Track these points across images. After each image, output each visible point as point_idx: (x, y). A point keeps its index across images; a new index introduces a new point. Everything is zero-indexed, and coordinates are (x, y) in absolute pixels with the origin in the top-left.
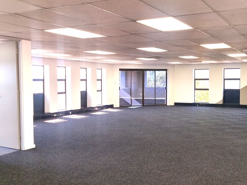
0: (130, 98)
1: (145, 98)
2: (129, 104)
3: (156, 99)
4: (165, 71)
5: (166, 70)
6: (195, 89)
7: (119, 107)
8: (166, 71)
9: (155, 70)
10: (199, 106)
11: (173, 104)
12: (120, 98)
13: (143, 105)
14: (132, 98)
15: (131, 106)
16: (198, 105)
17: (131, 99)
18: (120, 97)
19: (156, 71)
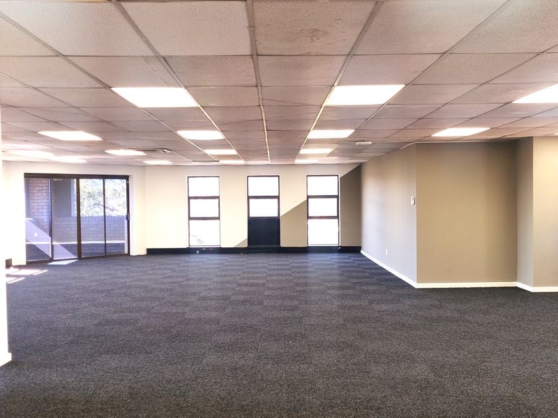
0: (49, 243)
1: (82, 243)
2: (48, 256)
3: (107, 242)
4: (125, 180)
5: (126, 178)
6: (190, 218)
7: (25, 264)
8: (128, 180)
9: (104, 177)
10: (200, 253)
11: (144, 253)
12: (28, 243)
13: (80, 258)
14: (54, 243)
15: (52, 260)
16: (198, 252)
17: (52, 246)
18: (27, 241)
19: (106, 180)
